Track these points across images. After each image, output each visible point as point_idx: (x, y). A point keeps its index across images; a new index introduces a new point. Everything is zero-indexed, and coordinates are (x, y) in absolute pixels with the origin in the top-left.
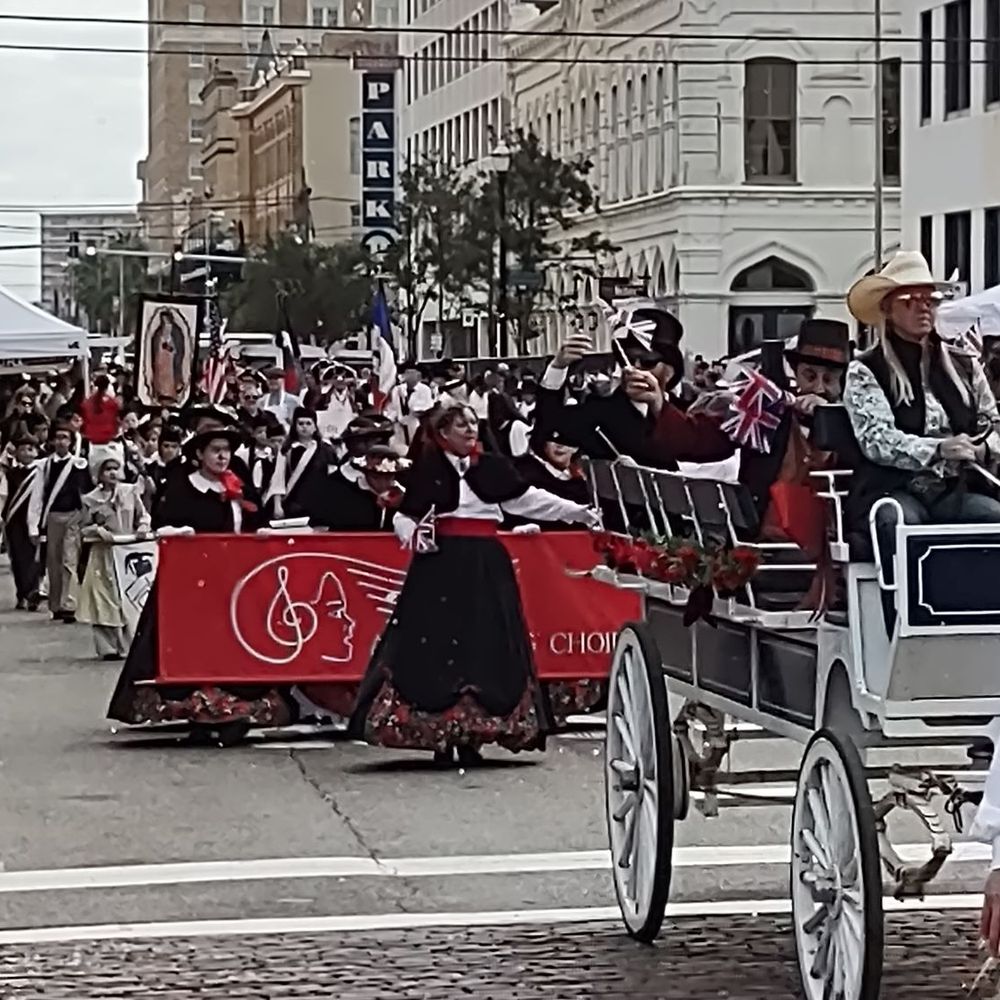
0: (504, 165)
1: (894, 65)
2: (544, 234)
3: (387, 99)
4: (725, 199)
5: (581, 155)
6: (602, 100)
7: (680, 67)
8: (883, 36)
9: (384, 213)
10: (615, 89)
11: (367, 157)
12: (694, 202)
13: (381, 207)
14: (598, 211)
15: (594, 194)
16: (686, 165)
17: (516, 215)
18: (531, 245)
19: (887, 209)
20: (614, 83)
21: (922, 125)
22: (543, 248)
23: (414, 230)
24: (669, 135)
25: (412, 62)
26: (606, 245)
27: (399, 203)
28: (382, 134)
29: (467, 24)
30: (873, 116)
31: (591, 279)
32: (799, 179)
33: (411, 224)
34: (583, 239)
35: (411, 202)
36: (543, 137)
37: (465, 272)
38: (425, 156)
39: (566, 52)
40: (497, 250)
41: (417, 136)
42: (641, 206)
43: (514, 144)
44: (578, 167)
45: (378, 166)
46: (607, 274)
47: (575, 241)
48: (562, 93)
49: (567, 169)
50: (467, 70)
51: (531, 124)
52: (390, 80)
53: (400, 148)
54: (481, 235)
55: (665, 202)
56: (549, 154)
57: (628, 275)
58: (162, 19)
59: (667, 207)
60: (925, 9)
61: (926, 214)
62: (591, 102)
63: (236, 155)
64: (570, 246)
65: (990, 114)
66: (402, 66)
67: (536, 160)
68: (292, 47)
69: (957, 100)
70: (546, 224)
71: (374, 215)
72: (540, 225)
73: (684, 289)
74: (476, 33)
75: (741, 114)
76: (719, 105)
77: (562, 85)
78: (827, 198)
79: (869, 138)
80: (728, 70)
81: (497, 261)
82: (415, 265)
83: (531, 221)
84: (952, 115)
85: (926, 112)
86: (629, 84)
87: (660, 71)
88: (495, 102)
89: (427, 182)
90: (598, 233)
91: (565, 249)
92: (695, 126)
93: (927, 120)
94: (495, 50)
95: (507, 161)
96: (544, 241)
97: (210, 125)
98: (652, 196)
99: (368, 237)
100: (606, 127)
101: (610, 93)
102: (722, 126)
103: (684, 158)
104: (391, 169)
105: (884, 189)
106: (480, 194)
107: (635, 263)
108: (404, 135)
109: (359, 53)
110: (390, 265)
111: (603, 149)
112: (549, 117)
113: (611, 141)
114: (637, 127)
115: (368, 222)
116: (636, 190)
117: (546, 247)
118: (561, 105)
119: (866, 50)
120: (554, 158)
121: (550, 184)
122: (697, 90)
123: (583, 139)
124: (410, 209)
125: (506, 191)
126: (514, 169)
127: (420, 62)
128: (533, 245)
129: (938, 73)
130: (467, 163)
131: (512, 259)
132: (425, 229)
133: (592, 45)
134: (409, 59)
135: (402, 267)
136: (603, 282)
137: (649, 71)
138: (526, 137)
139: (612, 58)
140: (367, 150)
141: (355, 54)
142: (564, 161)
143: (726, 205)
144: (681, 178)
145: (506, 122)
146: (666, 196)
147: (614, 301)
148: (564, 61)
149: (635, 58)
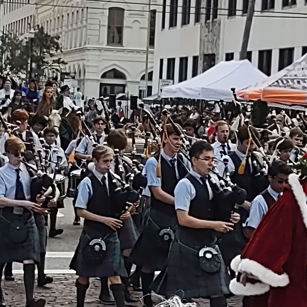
0: (33, 36)
1: (154, 12)
2: (44, 58)
4: (101, 50)
5: (57, 34)
6: (64, 17)
7: (89, 9)
8: (151, 3)
10: (68, 14)
12: (91, 50)
14: (62, 52)
15: (60, 46)
16: (89, 39)
17: (36, 52)
18: (40, 61)
19: (150, 56)
20: (68, 12)
21: (162, 31)
22: (43, 62)
23: (4, 54)
24: (84, 29)
25: (6, 3)
26: (63, 63)
30: (147, 26)
31: (58, 72)
32: (124, 45)
33: (3, 52)
34: (56, 60)
35: (4, 45)
36: (45, 28)
37: (19, 68)
38: (8, 32)
39: (54, 3)
40: (29, 62)
41: (6, 25)
42: (74, 51)
43: (37, 30)
44: (56, 38)
46: (63, 71)
47: (54, 61)
48: (52, 14)
49: (52, 38)
50: (20, 7)
51: (42, 24)
53: (1, 28)
54: (25, 57)
55: (82, 50)
56: (47, 33)
57: (69, 72)
61: (162, 58)
62: (61, 18)
64: (52, 62)
65: (183, 28)
66: (3, 4)
67: (43, 35)
69: (173, 24)
70: (45, 55)
72: (43, 55)
73: (87, 77)
75: (106, 24)
76: (100, 21)
77: (52, 12)
78: (132, 51)
79: (146, 34)
80: (103, 11)
81: (29, 65)
82: (4, 65)
83: (40, 54)
84: (171, 28)
85: (163, 27)
86: (73, 13)
87: (82, 10)
88: (31, 16)
89: (8, 40)
90: (61, 58)
91: (51, 63)
92: (92, 27)
93: (163, 29)
94: (32, 0)
95: (34, 34)
96: (44, 60)
98: (78, 48)
100: (65, 26)
101: (67, 15)
102: (101, 28)
103: (88, 37)
105: (149, 50)
106: (25, 44)
107: (72, 68)
108: (3, 24)
111: (63, 33)
112: (48, 22)
113: (66, 30)
114: (75, 26)
116: (73, 46)
117: (45, 62)
118: (52, 18)
119: (146, 7)
120: (48, 35)
121: (47, 42)
122: (94, 16)
123: (58, 29)
124: (3, 48)
125: (33, 44)
126: (36, 37)
127: (8, 4)
128: (41, 61)
129: (167, 16)
130: (21, 35)
131: (34, 65)
132: (8, 54)
133: (62, 1)
136: (62, 74)
137: (79, 9)
138: (40, 28)
139: (68, 5)
142: (52, 36)
143: (101, 52)
144: (87, 43)
145: (34, 22)
146: (82, 48)
147: (65, 80)
148: (53, 6)
149: (75, 6)
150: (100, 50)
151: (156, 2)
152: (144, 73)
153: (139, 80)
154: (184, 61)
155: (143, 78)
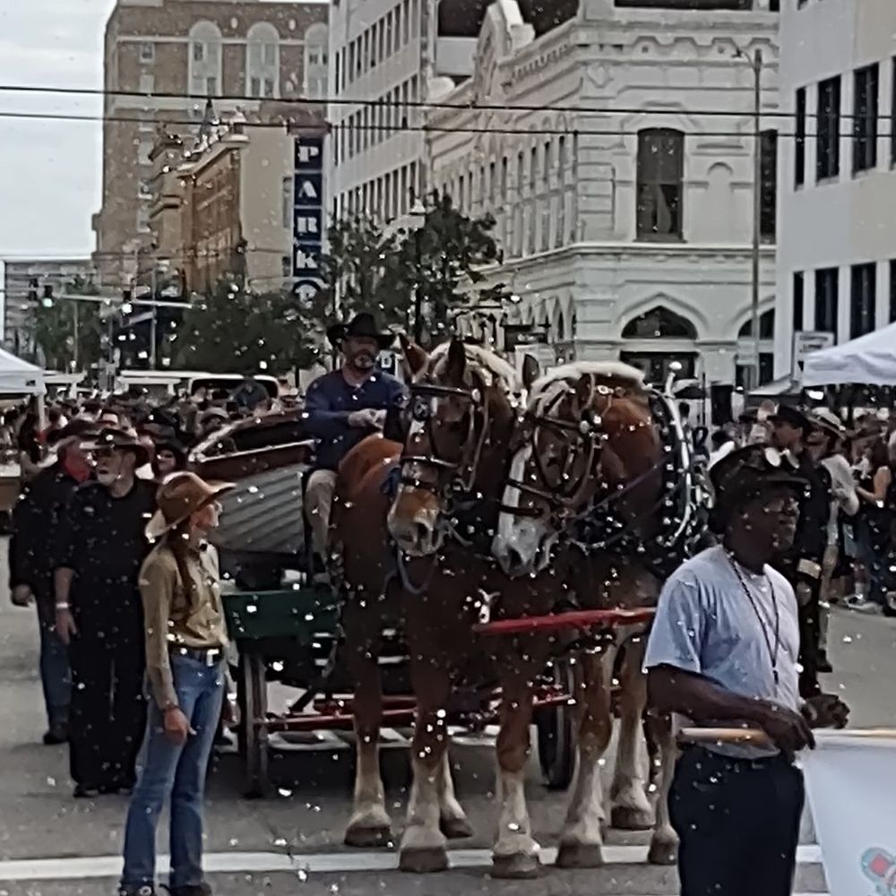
0: (419, 223)
1: (772, 136)
2: (455, 284)
3: (316, 161)
5: (488, 214)
6: (509, 164)
7: (579, 136)
8: (762, 110)
9: (312, 265)
10: (521, 155)
11: (298, 213)
12: (590, 257)
13: (310, 259)
14: (503, 265)
15: (499, 247)
16: (584, 224)
17: (429, 268)
18: (443, 295)
19: (763, 265)
20: (520, 149)
21: (796, 189)
22: (454, 298)
23: (338, 280)
24: (569, 195)
25: (340, 130)
27: (326, 256)
28: (311, 193)
29: (389, 96)
30: (751, 179)
31: (497, 326)
32: (686, 236)
33: (336, 274)
34: (489, 290)
35: (336, 254)
36: (455, 198)
38: (350, 213)
39: (477, 124)
40: (413, 298)
41: (343, 196)
42: (542, 260)
43: (431, 205)
44: (484, 224)
45: (307, 222)
46: (511, 322)
47: (483, 292)
48: (474, 157)
49: (475, 226)
50: (381, 139)
51: (445, 187)
52: (319, 143)
53: (328, 205)
54: (400, 285)
55: (563, 257)
56: (460, 213)
57: (530, 323)
58: (117, 89)
59: (566, 261)
60: (799, 85)
61: (798, 269)
62: (499, 166)
63: (180, 210)
64: (478, 297)
65: (858, 181)
66: (330, 132)
68: (231, 114)
69: (827, 168)
70: (457, 276)
71: (303, 266)
72: (451, 276)
73: (580, 336)
74: (397, 104)
75: (633, 177)
76: (614, 170)
77: (474, 151)
78: (710, 254)
79: (748, 201)
80: (622, 139)
81: (413, 308)
82: (340, 312)
83: (443, 273)
84: (823, 181)
85: (800, 178)
86: (534, 150)
87: (562, 139)
88: (413, 165)
89: (350, 237)
90: (502, 286)
91: (474, 298)
92: (593, 188)
93: (800, 186)
94: (414, 118)
95: (423, 219)
96: (455, 291)
97: (157, 183)
98: (552, 251)
99: (297, 285)
100: (512, 188)
101: (516, 161)
102: (617, 189)
103: (581, 216)
104: (318, 225)
105: (761, 247)
106: (400, 248)
107: (536, 311)
108: (332, 194)
109: (292, 120)
110: (317, 312)
111: (508, 209)
112: (461, 179)
113: (517, 199)
114: (540, 188)
115: (297, 272)
116: (539, 245)
117: (456, 297)
118: (472, 167)
119: (746, 122)
120: (464, 216)
121: (460, 240)
122: (595, 156)
123: (492, 198)
124: (335, 261)
125: (421, 248)
126: (429, 227)
127: (347, 131)
128: (446, 294)
129: (811, 145)
130: (388, 222)
131: (426, 308)
132: (349, 279)
133: (500, 116)
134: (337, 127)
135: (327, 313)
136: (508, 329)
137: (552, 139)
138: (440, 199)
139: (519, 128)
140: (299, 207)
141: (288, 121)
142: (472, 219)
143: (619, 260)
144: (579, 234)
145: (423, 184)
146: (565, 251)
147: (517, 347)
148: (474, 131)
149: (539, 129)
150: (617, 254)
151: (776, 106)
152: (749, 316)
153: (733, 336)
154: (865, 274)
155: (745, 331)
